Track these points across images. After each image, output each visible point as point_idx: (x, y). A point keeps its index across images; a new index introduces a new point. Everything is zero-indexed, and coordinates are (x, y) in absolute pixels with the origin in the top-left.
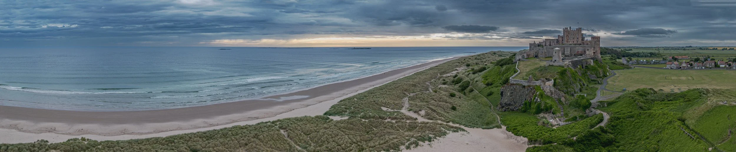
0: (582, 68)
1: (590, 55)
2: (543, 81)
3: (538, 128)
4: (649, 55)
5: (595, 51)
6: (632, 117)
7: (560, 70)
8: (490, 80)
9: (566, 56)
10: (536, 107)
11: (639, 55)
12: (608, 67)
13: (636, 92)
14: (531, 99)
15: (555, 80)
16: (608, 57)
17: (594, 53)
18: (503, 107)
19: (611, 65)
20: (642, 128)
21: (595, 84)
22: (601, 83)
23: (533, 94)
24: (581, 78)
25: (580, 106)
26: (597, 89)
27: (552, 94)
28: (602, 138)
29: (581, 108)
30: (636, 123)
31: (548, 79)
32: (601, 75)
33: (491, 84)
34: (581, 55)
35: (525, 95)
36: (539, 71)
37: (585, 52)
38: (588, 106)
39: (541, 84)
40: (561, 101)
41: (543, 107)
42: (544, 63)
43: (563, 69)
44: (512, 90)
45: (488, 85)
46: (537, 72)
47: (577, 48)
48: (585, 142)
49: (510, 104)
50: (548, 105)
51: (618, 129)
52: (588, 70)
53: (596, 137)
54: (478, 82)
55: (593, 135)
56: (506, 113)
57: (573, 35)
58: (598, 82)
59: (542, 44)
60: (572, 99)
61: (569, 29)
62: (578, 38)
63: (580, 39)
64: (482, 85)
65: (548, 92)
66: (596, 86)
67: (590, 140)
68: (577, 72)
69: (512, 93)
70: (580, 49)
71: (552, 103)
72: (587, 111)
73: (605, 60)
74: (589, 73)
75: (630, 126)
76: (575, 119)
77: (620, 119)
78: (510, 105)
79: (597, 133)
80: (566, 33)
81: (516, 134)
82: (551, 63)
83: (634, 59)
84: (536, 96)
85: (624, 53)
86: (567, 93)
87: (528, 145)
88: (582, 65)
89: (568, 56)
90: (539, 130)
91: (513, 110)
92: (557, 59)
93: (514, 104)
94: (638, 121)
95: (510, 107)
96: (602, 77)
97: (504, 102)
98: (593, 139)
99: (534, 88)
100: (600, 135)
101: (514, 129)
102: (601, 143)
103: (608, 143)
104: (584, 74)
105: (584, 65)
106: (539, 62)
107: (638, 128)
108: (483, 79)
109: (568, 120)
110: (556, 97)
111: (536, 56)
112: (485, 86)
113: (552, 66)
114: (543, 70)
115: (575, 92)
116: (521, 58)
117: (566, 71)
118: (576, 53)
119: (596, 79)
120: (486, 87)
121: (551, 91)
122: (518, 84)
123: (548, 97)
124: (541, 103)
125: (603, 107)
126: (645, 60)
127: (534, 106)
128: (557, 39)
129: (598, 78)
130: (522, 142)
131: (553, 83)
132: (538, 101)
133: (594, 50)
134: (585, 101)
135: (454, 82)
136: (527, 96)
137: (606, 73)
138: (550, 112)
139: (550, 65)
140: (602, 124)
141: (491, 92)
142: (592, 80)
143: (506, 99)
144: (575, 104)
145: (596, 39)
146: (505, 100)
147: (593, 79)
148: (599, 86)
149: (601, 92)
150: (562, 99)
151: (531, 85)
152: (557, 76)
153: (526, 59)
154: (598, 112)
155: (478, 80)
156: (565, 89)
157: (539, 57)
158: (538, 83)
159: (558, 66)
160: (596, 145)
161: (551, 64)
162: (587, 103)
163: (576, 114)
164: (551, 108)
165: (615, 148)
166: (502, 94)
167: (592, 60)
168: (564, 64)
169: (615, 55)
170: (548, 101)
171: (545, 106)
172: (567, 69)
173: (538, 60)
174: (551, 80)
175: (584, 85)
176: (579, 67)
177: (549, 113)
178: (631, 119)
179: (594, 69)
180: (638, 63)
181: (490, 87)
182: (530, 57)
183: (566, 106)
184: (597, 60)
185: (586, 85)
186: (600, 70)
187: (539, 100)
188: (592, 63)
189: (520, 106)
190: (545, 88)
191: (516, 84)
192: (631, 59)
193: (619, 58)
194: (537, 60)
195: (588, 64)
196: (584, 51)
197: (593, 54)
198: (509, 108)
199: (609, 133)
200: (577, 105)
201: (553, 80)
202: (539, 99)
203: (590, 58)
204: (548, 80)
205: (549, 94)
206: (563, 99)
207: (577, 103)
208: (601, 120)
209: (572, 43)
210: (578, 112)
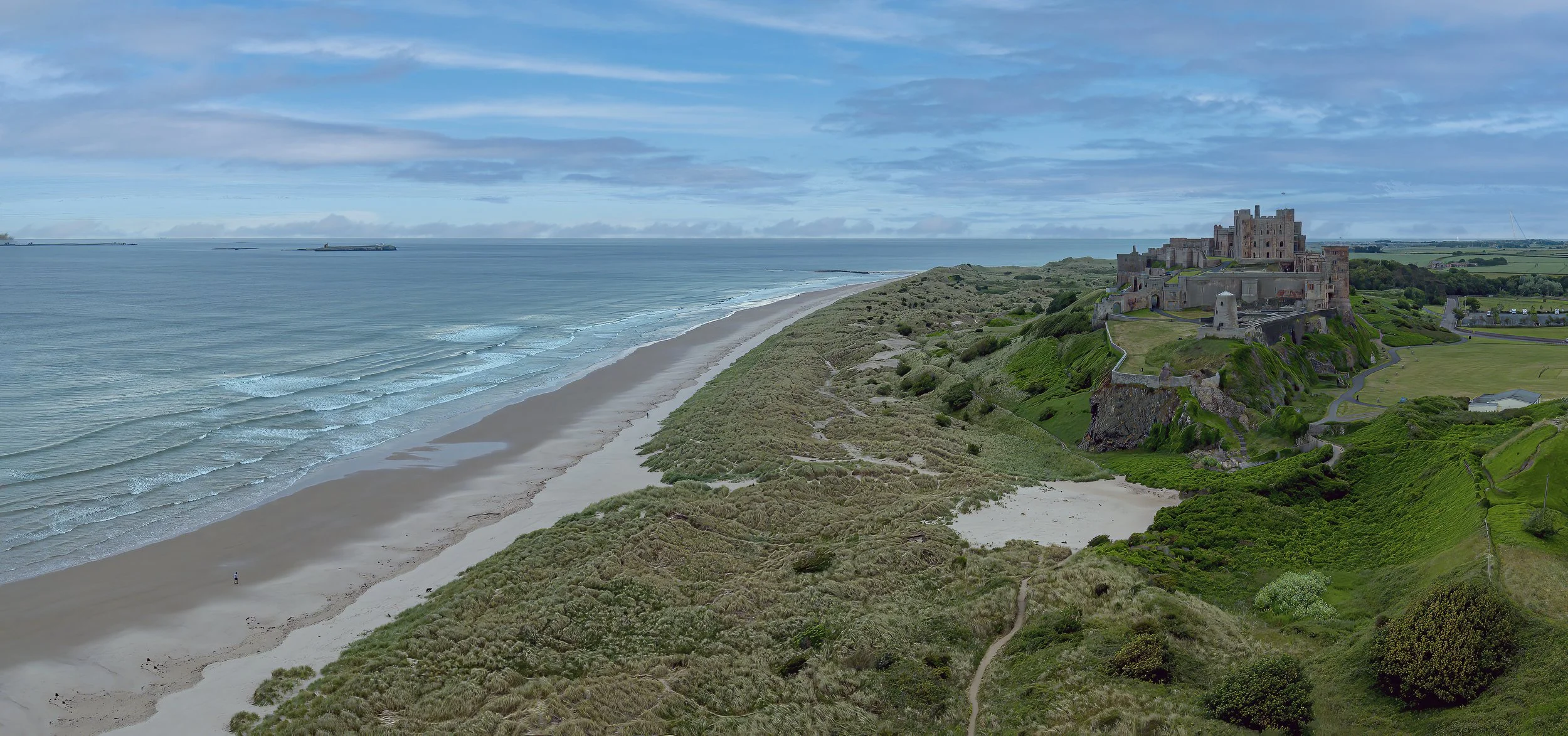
0: (1291, 343)
1: (1317, 303)
2: (1196, 377)
3: (1195, 472)
4: (1557, 285)
5: (1332, 291)
6: (1391, 451)
7: (1233, 351)
8: (1032, 380)
9: (1245, 306)
10: (1183, 436)
11: (1520, 287)
12: (1381, 335)
13: (1416, 402)
14: (1170, 419)
15: (1222, 375)
16: (1386, 300)
17: (1330, 295)
18: (1099, 442)
19: (1393, 329)
20: (1407, 471)
21: (1329, 387)
22: (1346, 384)
23: (1174, 407)
24: (1288, 370)
25: (1283, 431)
26: (1332, 399)
27: (1218, 408)
28: (1323, 484)
29: (1287, 436)
30: (1396, 462)
31: (1207, 371)
32: (1351, 363)
33: (1043, 390)
34: (1291, 302)
35: (1154, 410)
36: (1181, 351)
37: (1303, 291)
38: (1300, 431)
39: (1192, 383)
40: (1239, 424)
41: (1198, 435)
42: (1188, 330)
43: (1241, 346)
44: (1120, 399)
45: (1033, 391)
46: (1175, 355)
47: (1277, 280)
48: (1292, 490)
49: (1117, 433)
50: (1210, 431)
51: (1360, 472)
52: (1309, 348)
53: (1313, 483)
54: (999, 386)
55: (1305, 478)
56: (1107, 455)
57: (1268, 233)
58: (1338, 381)
59: (1160, 257)
60: (1264, 420)
61: (1253, 213)
62: (1282, 244)
63: (1290, 246)
64: (1011, 390)
65: (1208, 403)
66: (1329, 392)
67: (1300, 488)
68: (1277, 355)
69: (1121, 406)
70: (1287, 284)
71: (1221, 428)
72: (1300, 442)
73: (1374, 311)
74: (1312, 356)
75: (1384, 468)
76: (1272, 456)
77: (1365, 454)
78: (1115, 435)
79: (1315, 476)
80: (1243, 227)
81: (1152, 486)
82: (1212, 332)
83: (1486, 304)
84: (1181, 411)
85: (1460, 281)
86: (1253, 405)
87: (1180, 498)
88: (1293, 334)
89: (1252, 306)
90: (1197, 476)
91: (1124, 448)
92: (1225, 321)
93: (1127, 433)
94: (1402, 458)
95: (1117, 442)
96: (1351, 369)
97: (1103, 430)
98: (1307, 485)
99: (1175, 394)
100: (1321, 479)
101: (1145, 478)
102: (1322, 494)
103: (1337, 494)
104: (1298, 359)
105: (1300, 334)
106: (1169, 325)
107: (1401, 472)
108: (1013, 376)
109: (1259, 459)
110: (1228, 414)
111: (1156, 307)
112: (1025, 395)
113: (1214, 338)
114: (1191, 348)
115: (1273, 405)
116: (1111, 311)
117: (1250, 352)
118: (1276, 295)
119: (1332, 374)
120: (1029, 398)
121: (1214, 399)
122: (1136, 386)
123: (1208, 413)
124: (1196, 426)
125: (1337, 434)
126: (1525, 311)
127: (1177, 435)
128: (1211, 240)
129: (1339, 370)
130: (1167, 496)
131: (1218, 382)
132: (1187, 423)
133: (1331, 287)
134: (1294, 419)
135: (910, 387)
136: (1160, 413)
137: (1366, 357)
138: (1216, 447)
139: (1207, 337)
140: (1330, 463)
141: (1049, 409)
142: (1320, 377)
143: (1107, 421)
144: (1272, 428)
145: (1338, 255)
146: (1104, 424)
147: (1322, 373)
148: (1338, 393)
149: (1340, 406)
150: (1241, 420)
151: (1169, 386)
152: (1227, 365)
153: (1126, 313)
154: (1323, 444)
155: (998, 380)
156: (1248, 397)
157: (1166, 308)
158: (1184, 381)
159: (1229, 339)
160: (1312, 496)
161: (1211, 334)
162: (1300, 425)
163: (1276, 448)
164: (1218, 438)
165: (1349, 502)
166: (1094, 410)
167: (1323, 319)
168: (1244, 334)
169: (1420, 291)
170: (1209, 423)
171: (1205, 433)
172: (1252, 347)
173: (1162, 317)
174: (1214, 375)
175: (1297, 389)
176: (1283, 338)
177: (1213, 448)
178: (1389, 455)
179: (1329, 344)
180: (1497, 321)
181: (1041, 396)
182: (1136, 308)
183: (1252, 434)
184: (1338, 319)
185: (1302, 389)
186: (1348, 348)
187: (1189, 421)
188: (1322, 325)
189: (1140, 437)
190: (1201, 392)
191: (1130, 385)
192: (1474, 307)
193: (1433, 302)
194: (1161, 320)
195: (1310, 330)
196: (1300, 291)
197: (1326, 300)
198: (1114, 443)
199: (1339, 477)
200: (1278, 430)
201: (1217, 374)
202: (1188, 418)
203: (1315, 313)
204: (1207, 374)
205: (1210, 408)
206: (1244, 419)
207: (1277, 425)
208: (1328, 457)
209: (1264, 258)
210: (1279, 444)
